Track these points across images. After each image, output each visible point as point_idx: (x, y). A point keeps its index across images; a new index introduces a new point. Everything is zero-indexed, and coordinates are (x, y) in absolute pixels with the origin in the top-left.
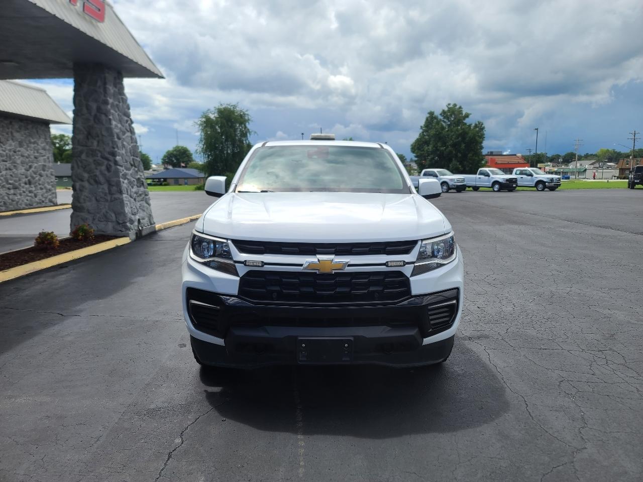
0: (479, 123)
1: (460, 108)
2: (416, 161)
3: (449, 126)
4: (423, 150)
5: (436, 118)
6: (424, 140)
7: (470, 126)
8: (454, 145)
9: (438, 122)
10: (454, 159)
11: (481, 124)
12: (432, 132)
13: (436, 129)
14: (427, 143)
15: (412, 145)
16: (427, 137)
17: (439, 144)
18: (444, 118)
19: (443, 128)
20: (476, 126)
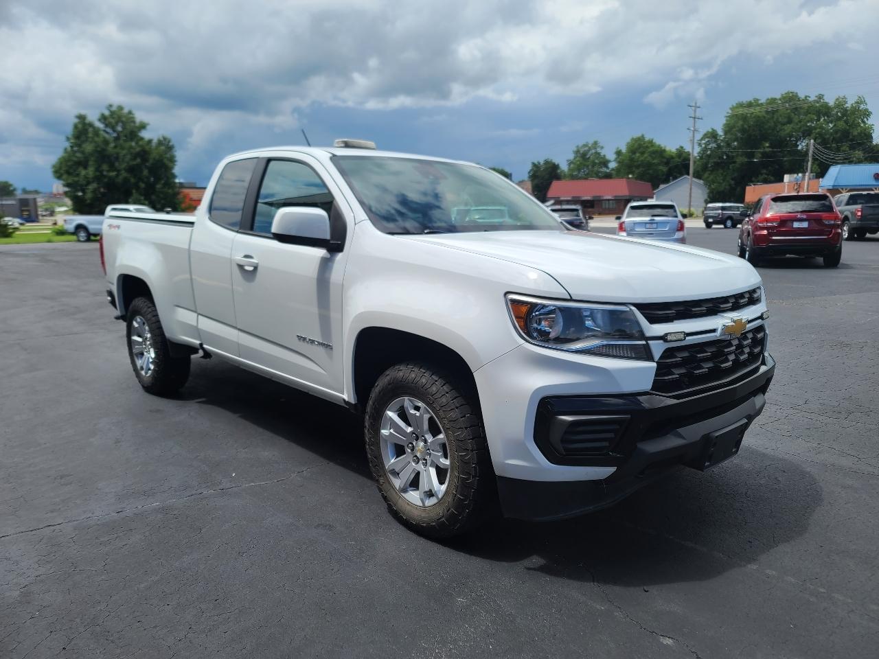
0: (165, 139)
1: (130, 113)
2: (66, 193)
3: (117, 139)
4: (78, 175)
5: (91, 125)
6: (75, 159)
7: (150, 141)
8: (131, 170)
9: (96, 132)
10: (134, 191)
11: (167, 141)
12: (89, 148)
13: (95, 142)
14: (84, 164)
15: (54, 166)
16: (78, 155)
17: (105, 167)
18: (107, 126)
19: (106, 142)
20: (160, 143)
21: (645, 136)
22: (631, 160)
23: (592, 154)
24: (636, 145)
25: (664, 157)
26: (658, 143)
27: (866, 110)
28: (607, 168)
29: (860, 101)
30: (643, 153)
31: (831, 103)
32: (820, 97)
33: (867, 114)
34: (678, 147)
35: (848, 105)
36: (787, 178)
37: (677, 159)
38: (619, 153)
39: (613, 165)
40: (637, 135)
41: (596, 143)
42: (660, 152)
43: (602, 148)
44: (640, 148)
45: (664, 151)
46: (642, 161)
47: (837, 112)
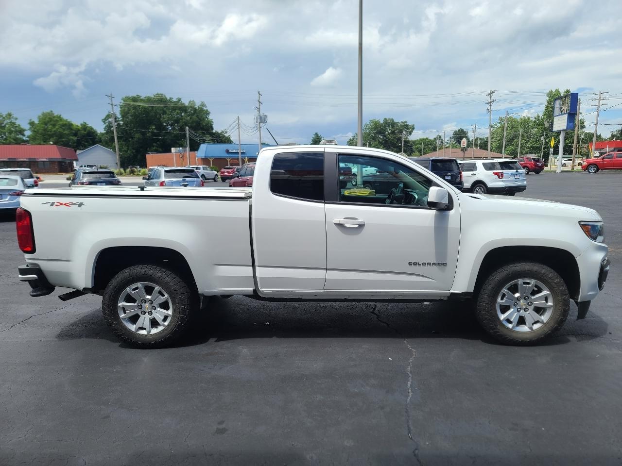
21: (53, 112)
22: (45, 130)
23: (7, 123)
24: (47, 119)
25: (71, 129)
26: (65, 118)
27: (207, 110)
28: (24, 135)
29: (203, 105)
30: (54, 125)
31: (187, 104)
32: (179, 100)
33: (208, 113)
34: (82, 123)
35: (197, 106)
36: (173, 150)
37: (83, 132)
38: (32, 124)
39: (28, 133)
40: (47, 110)
41: (9, 115)
42: (69, 126)
43: (16, 119)
44: (51, 121)
45: (72, 124)
46: (55, 131)
47: (191, 110)
